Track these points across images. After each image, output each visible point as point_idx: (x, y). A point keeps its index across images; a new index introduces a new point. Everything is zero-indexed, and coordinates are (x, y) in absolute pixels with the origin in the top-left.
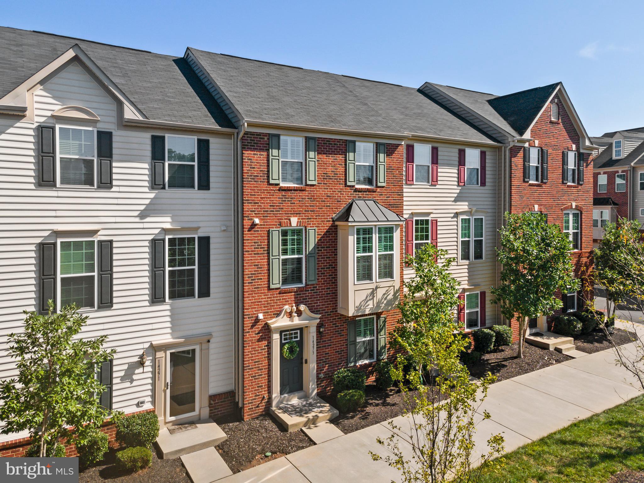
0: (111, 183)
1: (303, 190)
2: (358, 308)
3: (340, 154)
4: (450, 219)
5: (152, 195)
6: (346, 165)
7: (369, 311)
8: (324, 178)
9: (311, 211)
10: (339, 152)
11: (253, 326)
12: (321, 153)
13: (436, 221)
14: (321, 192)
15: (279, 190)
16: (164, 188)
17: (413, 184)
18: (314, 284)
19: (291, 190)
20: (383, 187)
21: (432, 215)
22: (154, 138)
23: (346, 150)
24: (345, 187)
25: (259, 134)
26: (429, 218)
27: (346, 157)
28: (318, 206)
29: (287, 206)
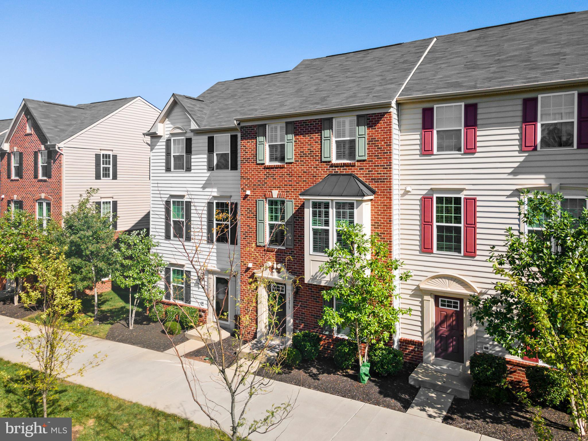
0: (191, 168)
1: (282, 168)
2: (314, 278)
3: (316, 133)
4: (504, 198)
5: (208, 175)
6: (321, 142)
7: (325, 283)
8: (300, 155)
9: (289, 185)
10: (315, 131)
11: (246, 271)
12: (298, 135)
13: (475, 199)
14: (297, 169)
15: (264, 168)
16: (213, 170)
17: (433, 154)
18: (291, 249)
19: (273, 168)
20: (364, 161)
21: (465, 192)
22: (209, 138)
23: (321, 128)
24: (321, 162)
25: (250, 127)
26: (462, 196)
27: (321, 135)
28: (296, 181)
29: (270, 182)
